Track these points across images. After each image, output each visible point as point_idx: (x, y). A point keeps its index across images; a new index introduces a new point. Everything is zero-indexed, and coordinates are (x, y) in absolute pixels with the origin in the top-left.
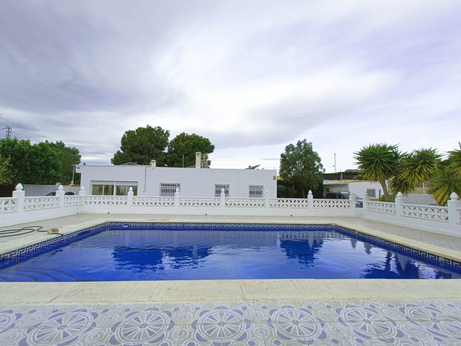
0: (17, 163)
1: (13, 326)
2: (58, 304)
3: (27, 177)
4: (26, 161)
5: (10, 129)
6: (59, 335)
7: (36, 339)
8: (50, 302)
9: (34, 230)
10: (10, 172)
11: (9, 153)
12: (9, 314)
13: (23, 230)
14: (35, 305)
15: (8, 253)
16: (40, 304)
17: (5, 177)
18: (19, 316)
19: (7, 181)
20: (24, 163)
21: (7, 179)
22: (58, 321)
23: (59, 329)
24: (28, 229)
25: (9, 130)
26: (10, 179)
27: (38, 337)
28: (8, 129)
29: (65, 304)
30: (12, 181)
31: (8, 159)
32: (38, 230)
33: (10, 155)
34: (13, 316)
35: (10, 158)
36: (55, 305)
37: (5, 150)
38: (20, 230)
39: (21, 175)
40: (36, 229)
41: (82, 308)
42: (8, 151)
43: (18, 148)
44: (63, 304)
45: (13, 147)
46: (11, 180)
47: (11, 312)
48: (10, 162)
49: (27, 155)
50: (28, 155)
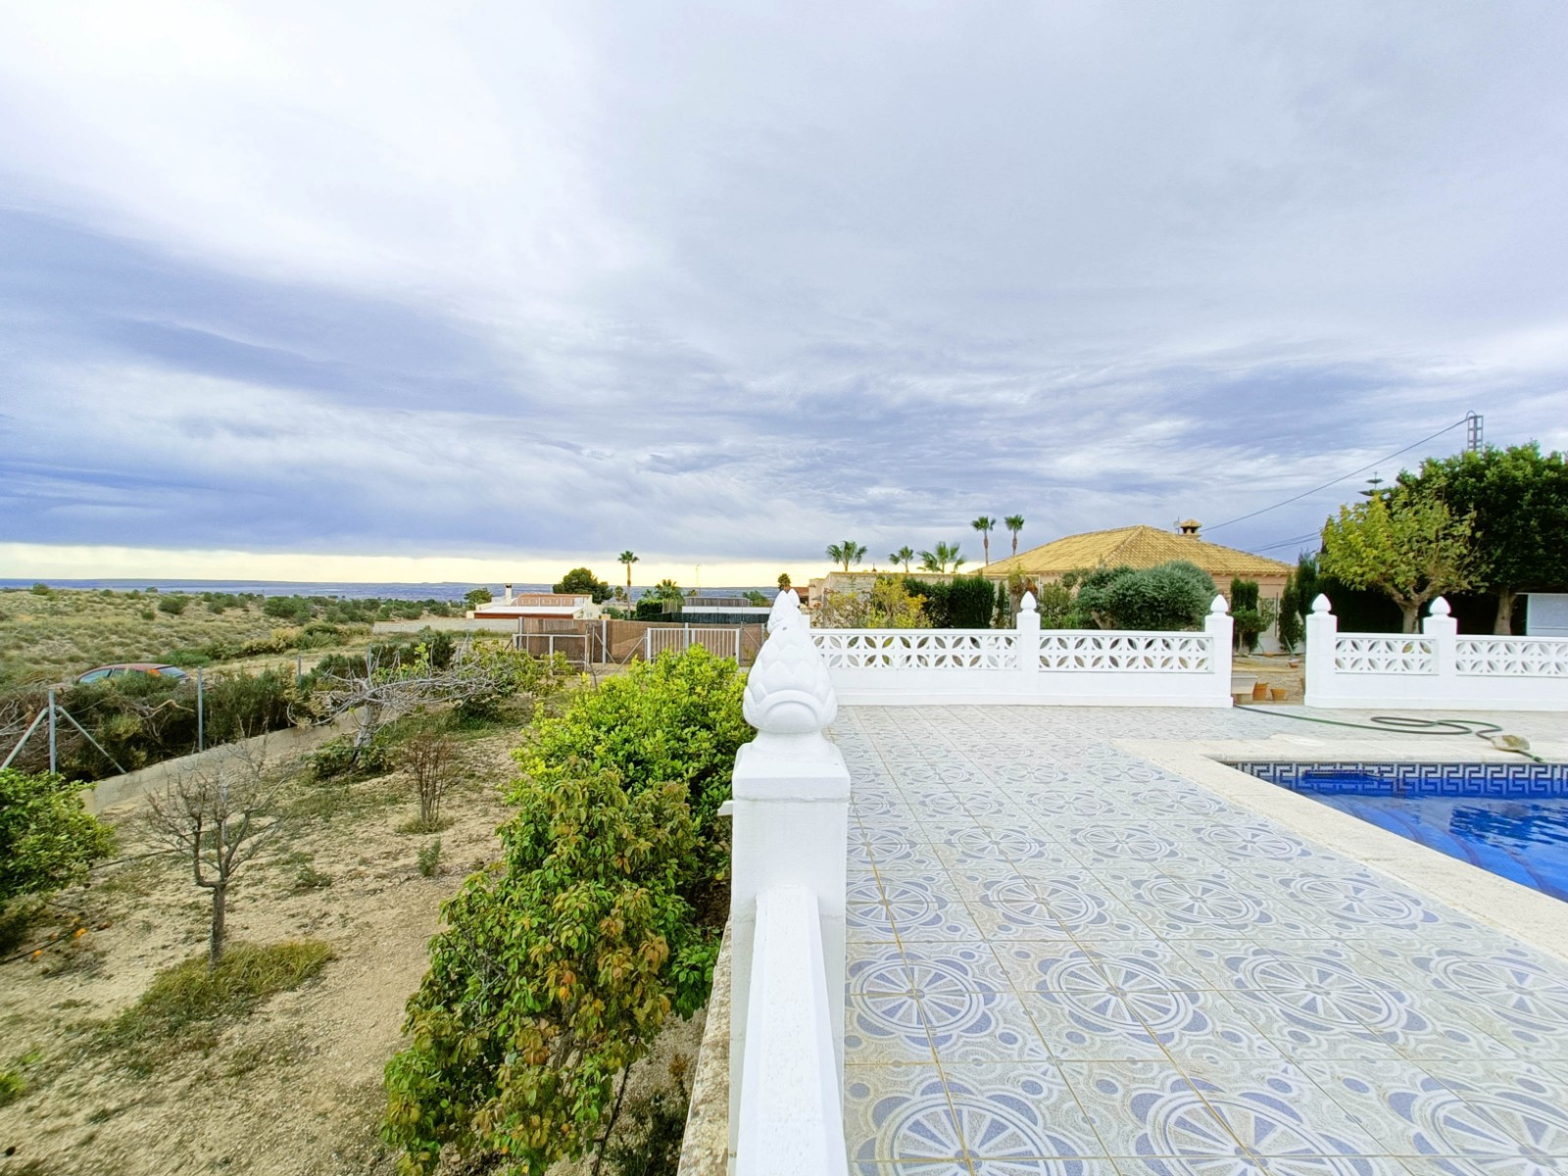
0: (1496, 526)
1: (1287, 860)
2: (1377, 870)
3: (1533, 570)
4: (1527, 517)
5: (1479, 420)
6: (1340, 903)
7: (1305, 888)
8: (1366, 860)
9: (1468, 731)
10: (1478, 554)
11: (1470, 500)
12: (1294, 845)
13: (1440, 724)
14: (1340, 852)
15: (1374, 765)
16: (1346, 855)
17: (1465, 573)
18: (1305, 853)
19: (1470, 583)
20: (1519, 523)
21: (1472, 578)
22: (1354, 888)
23: (1346, 897)
24: (1457, 727)
25: (1476, 422)
26: (1479, 579)
27: (1309, 888)
28: (1472, 421)
29: (1390, 875)
30: (1487, 584)
31: (1467, 517)
32: (1479, 735)
33: (1471, 506)
34: (1297, 850)
35: (1474, 514)
36: (1370, 867)
37: (1456, 492)
38: (1430, 724)
39: (1513, 564)
40: (1476, 728)
41: (1415, 896)
42: (1465, 491)
43: (1495, 478)
44: (1385, 873)
45: (1480, 477)
46: (1483, 580)
47: (1299, 844)
48: (1473, 524)
49: (1528, 497)
50: (1533, 495)
